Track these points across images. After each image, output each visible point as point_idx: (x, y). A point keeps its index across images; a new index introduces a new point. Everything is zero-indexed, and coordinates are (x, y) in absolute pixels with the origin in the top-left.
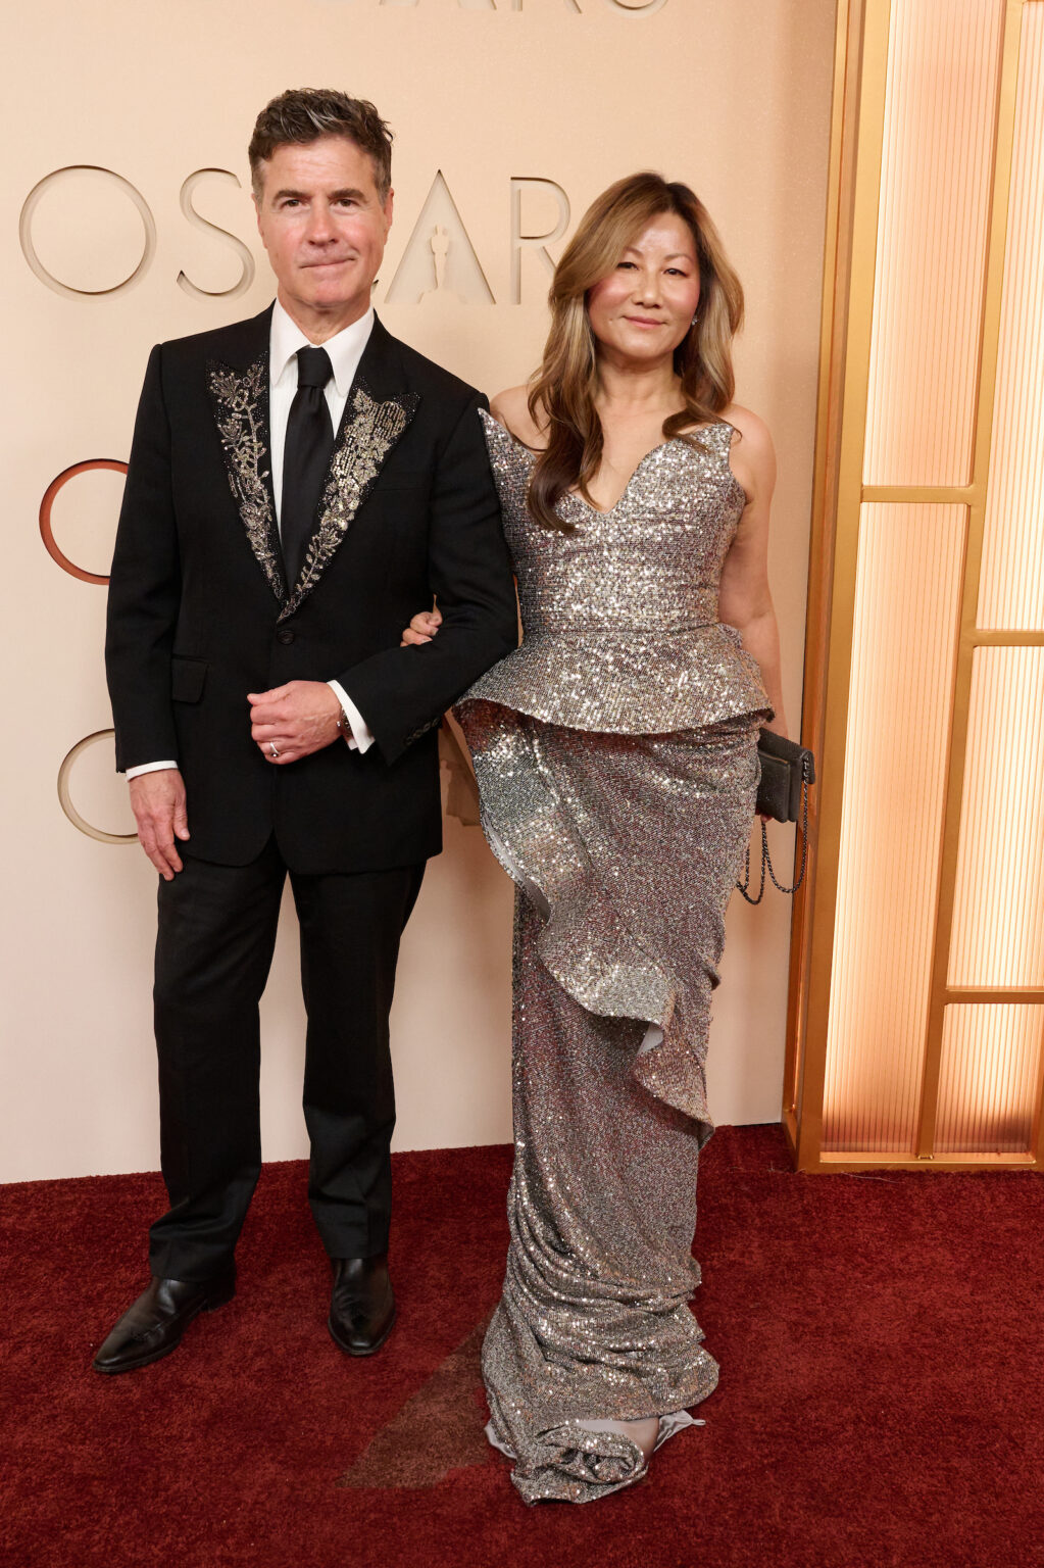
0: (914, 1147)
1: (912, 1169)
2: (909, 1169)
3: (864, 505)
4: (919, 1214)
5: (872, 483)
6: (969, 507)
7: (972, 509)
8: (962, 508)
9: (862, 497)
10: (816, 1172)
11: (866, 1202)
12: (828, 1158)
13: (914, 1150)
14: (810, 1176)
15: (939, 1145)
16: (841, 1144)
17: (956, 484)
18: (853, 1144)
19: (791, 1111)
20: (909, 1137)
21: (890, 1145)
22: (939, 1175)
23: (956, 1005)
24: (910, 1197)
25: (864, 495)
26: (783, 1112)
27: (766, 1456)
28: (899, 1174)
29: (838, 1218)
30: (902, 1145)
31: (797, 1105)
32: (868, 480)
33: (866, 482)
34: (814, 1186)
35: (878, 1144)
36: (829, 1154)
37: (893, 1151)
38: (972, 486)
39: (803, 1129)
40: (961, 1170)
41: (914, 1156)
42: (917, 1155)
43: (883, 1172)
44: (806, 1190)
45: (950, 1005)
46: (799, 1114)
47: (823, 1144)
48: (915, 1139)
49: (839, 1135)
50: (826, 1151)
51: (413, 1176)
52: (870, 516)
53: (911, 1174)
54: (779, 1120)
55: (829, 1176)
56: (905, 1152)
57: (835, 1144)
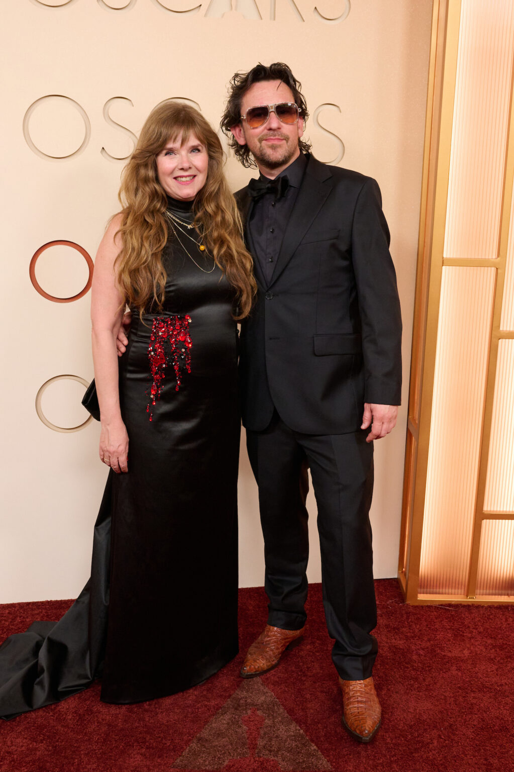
0: (466, 592)
1: (466, 604)
2: (463, 603)
3: (444, 267)
4: (469, 627)
5: (448, 257)
6: (497, 269)
7: (499, 270)
8: (493, 269)
9: (443, 263)
10: (416, 604)
11: (441, 621)
12: (422, 597)
13: (465, 594)
14: (412, 606)
15: (478, 591)
16: (428, 590)
17: (490, 257)
18: (435, 590)
19: (402, 572)
20: (463, 588)
21: (453, 591)
22: (478, 607)
23: (488, 520)
24: (464, 618)
26: (398, 573)
28: (457, 606)
29: (428, 629)
30: (460, 591)
31: (406, 569)
33: (445, 256)
34: (414, 612)
35: (447, 591)
36: (422, 595)
37: (455, 594)
38: (499, 259)
39: (409, 582)
40: (490, 604)
41: (465, 597)
42: (467, 597)
43: (450, 605)
44: (411, 614)
45: (485, 521)
46: (407, 574)
47: (419, 590)
48: (466, 588)
49: (427, 585)
50: (420, 593)
52: (447, 273)
53: (464, 606)
54: (396, 576)
55: (422, 607)
56: (461, 595)
57: (425, 590)
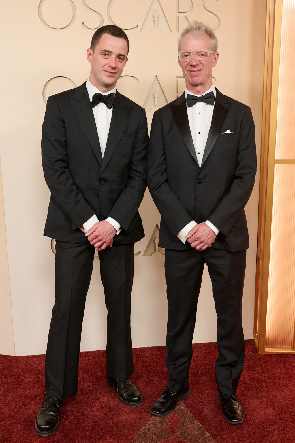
0: (292, 347)
1: (292, 353)
2: (291, 353)
3: (275, 165)
5: (278, 159)
9: (275, 163)
10: (263, 354)
11: (279, 363)
12: (267, 350)
14: (262, 355)
16: (271, 346)
18: (274, 346)
19: (256, 336)
20: (290, 345)
21: (285, 347)
25: (276, 162)
26: (254, 336)
27: (252, 439)
28: (287, 355)
30: (289, 346)
31: (258, 334)
32: (276, 158)
33: (276, 159)
34: (263, 358)
35: (281, 346)
36: (267, 349)
39: (260, 342)
41: (292, 350)
42: (293, 350)
43: (283, 354)
44: (261, 359)
46: (259, 338)
47: (266, 346)
48: (292, 345)
49: (271, 343)
50: (266, 348)
51: (149, 354)
52: (277, 168)
53: (291, 355)
54: (252, 338)
55: (268, 355)
56: (289, 348)
57: (269, 346)
